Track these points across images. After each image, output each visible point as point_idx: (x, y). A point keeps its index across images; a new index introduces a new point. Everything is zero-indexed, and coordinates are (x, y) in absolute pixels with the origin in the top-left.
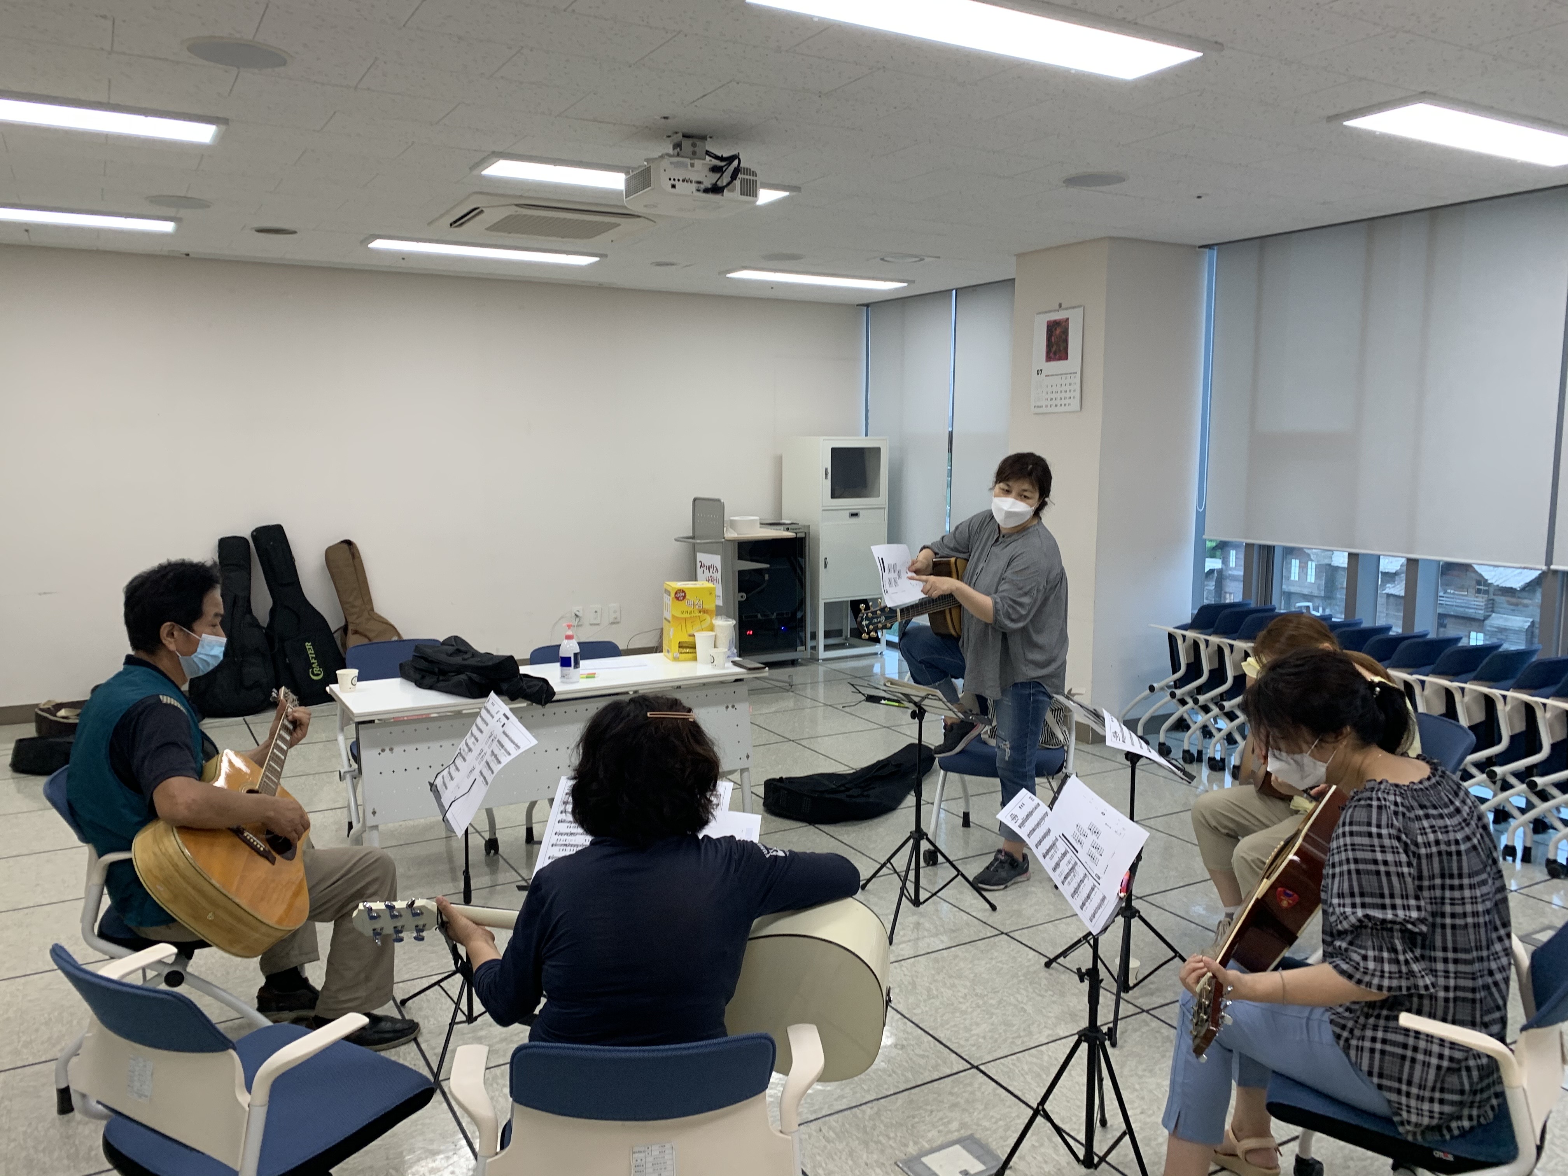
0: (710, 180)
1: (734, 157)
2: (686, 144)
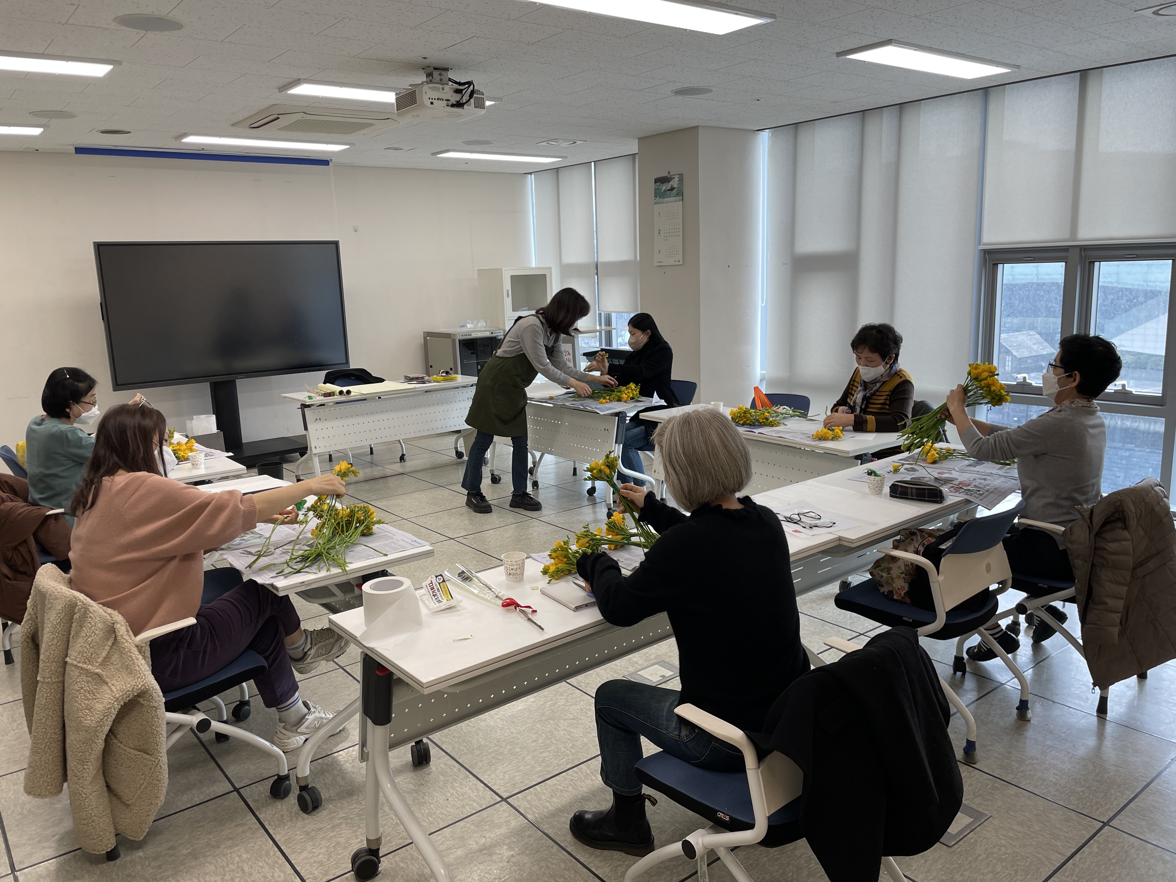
0: (455, 98)
1: (470, 83)
2: (436, 74)
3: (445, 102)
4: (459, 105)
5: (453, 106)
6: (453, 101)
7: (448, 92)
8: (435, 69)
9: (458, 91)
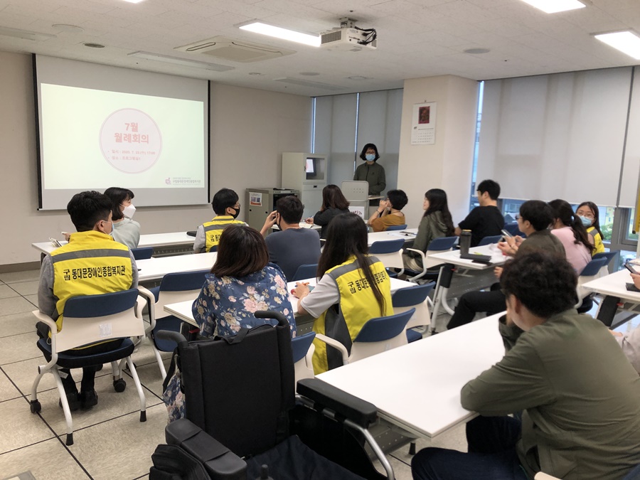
0: (362, 39)
1: (372, 30)
2: (349, 23)
3: (357, 41)
4: (365, 43)
5: (361, 43)
6: (361, 41)
7: (359, 35)
8: (349, 19)
9: (365, 35)
